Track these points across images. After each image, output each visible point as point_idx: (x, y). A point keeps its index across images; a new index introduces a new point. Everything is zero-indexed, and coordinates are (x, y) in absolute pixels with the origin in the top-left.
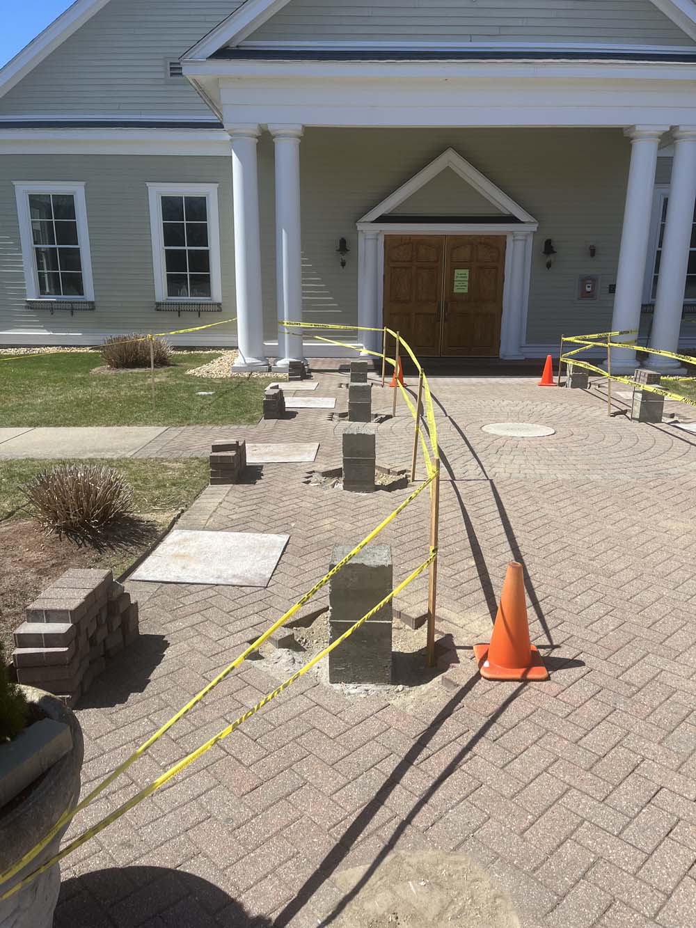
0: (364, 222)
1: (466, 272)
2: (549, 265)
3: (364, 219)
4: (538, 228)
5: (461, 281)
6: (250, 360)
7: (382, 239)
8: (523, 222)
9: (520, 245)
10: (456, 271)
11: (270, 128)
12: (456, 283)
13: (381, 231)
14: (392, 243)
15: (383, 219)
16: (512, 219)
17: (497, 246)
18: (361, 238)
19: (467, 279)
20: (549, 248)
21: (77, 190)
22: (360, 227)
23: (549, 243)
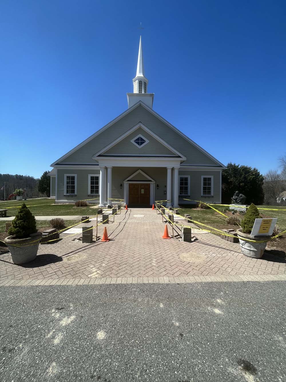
1: (143, 190)
2: (158, 189)
3: (125, 181)
4: (155, 182)
5: (143, 191)
6: (102, 205)
7: (128, 184)
8: (153, 181)
9: (152, 185)
11: (107, 167)
14: (130, 185)
15: (128, 181)
16: (151, 181)
17: (149, 185)
18: (124, 184)
20: (158, 186)
21: (76, 175)
22: (124, 182)
23: (158, 185)
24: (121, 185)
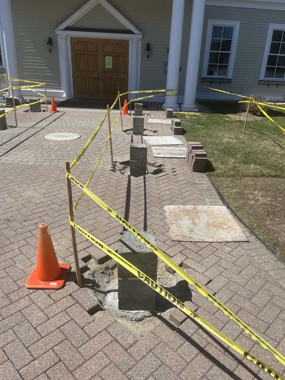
0: (59, 30)
1: (111, 58)
2: (148, 56)
3: (58, 28)
4: (142, 37)
5: (109, 62)
7: (69, 39)
8: (135, 34)
9: (135, 45)
10: (106, 57)
12: (106, 63)
13: (67, 35)
14: (75, 42)
15: (68, 29)
16: (130, 32)
17: (124, 45)
18: (59, 38)
19: (111, 61)
20: (148, 48)
22: (57, 32)
23: (148, 45)
24: (50, 42)
